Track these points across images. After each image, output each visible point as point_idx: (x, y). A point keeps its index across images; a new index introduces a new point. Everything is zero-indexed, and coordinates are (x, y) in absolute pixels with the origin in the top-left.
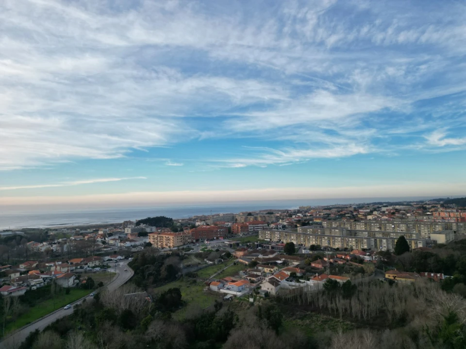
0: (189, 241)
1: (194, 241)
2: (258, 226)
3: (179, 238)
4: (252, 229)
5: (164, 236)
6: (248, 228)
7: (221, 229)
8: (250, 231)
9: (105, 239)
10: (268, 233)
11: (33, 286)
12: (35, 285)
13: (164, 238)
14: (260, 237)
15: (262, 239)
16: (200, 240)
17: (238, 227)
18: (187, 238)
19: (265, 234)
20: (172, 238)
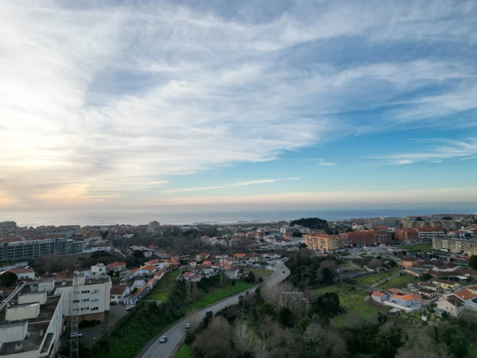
0: (345, 245)
1: (351, 245)
2: (431, 234)
3: (334, 241)
4: (423, 236)
5: (319, 238)
6: (417, 235)
7: (383, 234)
8: (421, 239)
9: (262, 237)
10: (444, 242)
11: (206, 274)
12: (208, 274)
13: (319, 240)
14: (434, 246)
15: (437, 248)
16: (358, 245)
17: (404, 234)
18: (343, 242)
19: (441, 243)
20: (327, 241)
